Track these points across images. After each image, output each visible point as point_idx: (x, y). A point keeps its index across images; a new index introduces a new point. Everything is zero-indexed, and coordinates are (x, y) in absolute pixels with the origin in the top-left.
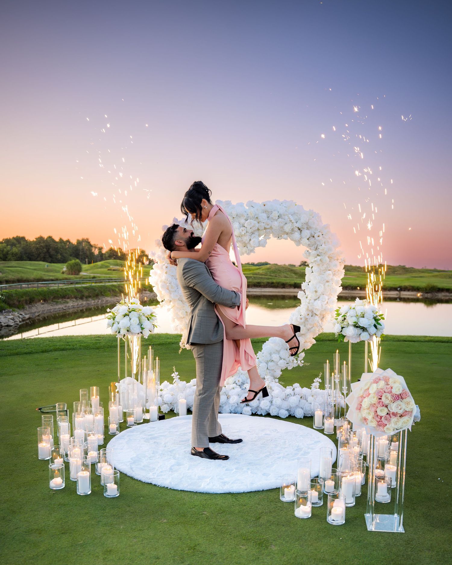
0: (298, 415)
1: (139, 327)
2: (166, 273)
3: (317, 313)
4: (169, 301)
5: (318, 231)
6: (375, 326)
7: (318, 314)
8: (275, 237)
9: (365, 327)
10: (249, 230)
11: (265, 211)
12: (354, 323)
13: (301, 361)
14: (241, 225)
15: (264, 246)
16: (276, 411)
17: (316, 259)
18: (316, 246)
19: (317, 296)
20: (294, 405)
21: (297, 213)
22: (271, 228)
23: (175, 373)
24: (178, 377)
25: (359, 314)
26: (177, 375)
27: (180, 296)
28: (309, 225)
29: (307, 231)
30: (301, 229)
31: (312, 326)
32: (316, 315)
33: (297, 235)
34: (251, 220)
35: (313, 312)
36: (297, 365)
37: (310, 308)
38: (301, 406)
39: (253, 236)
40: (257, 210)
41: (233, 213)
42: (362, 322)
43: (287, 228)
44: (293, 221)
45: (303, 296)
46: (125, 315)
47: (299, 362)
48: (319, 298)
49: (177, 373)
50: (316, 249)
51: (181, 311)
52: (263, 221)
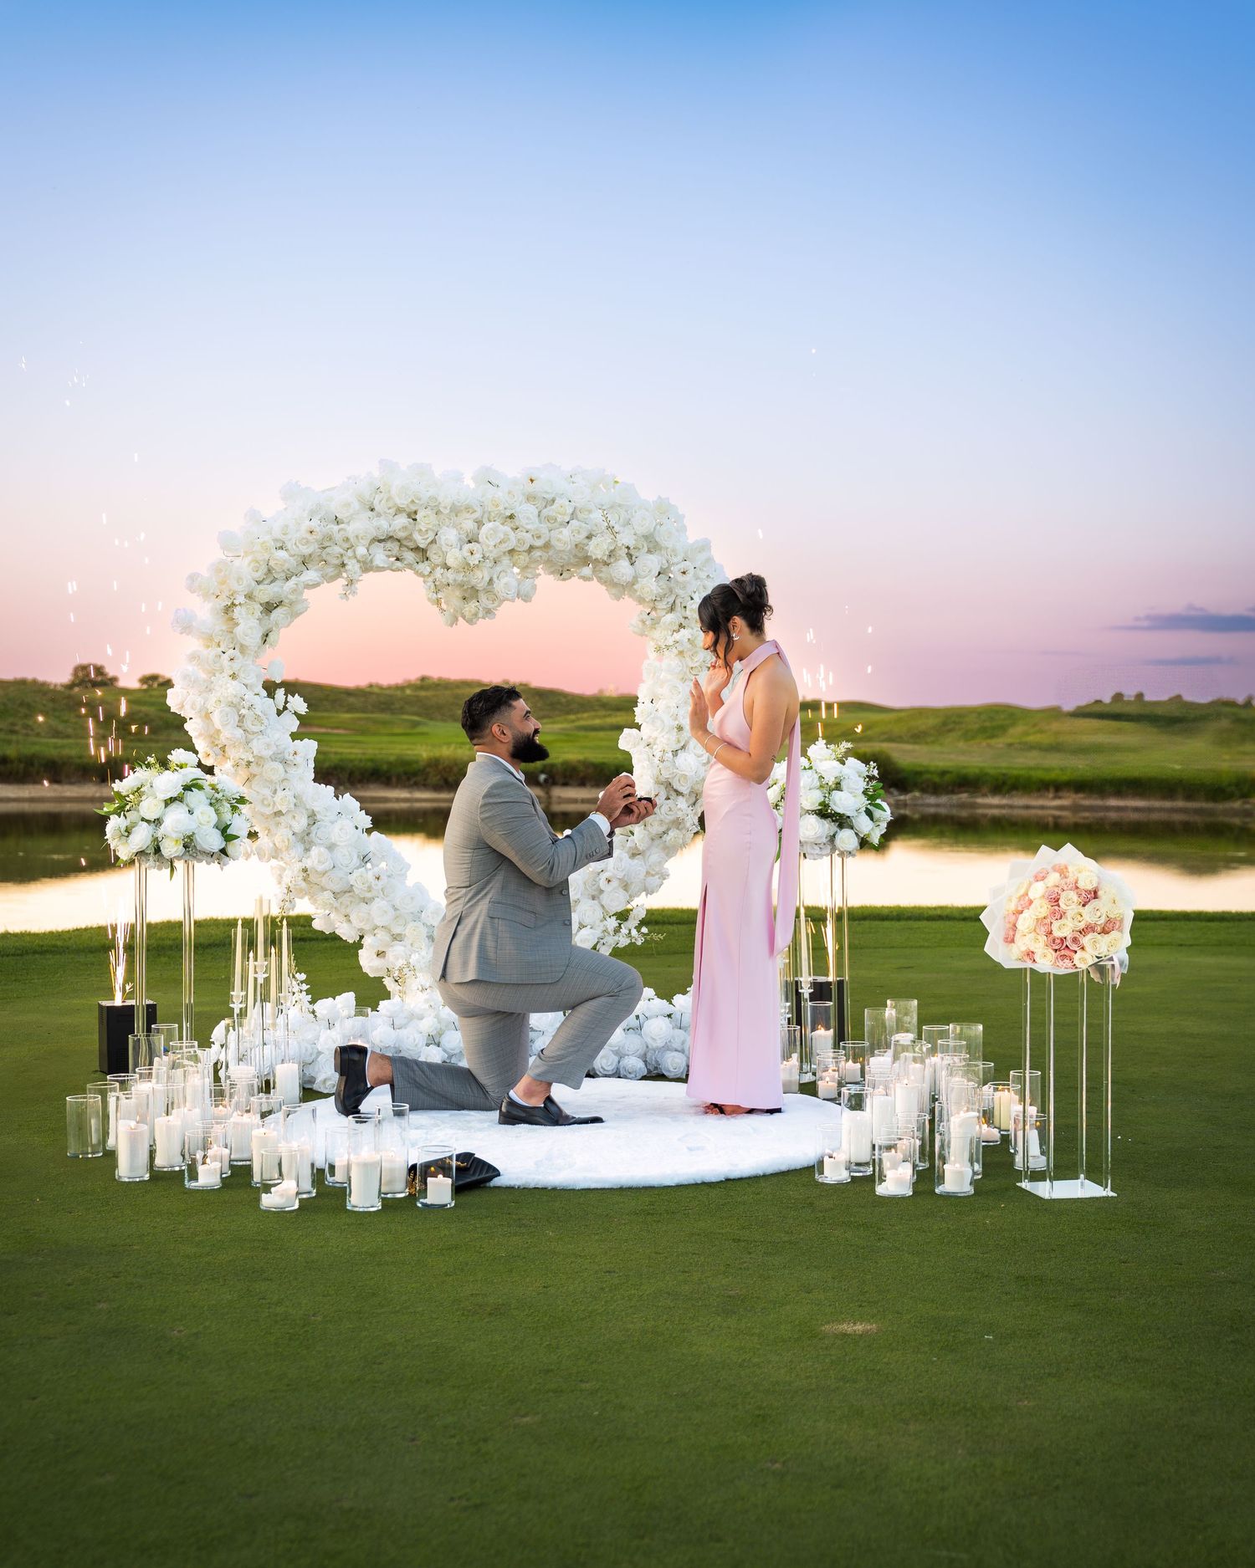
0: (672, 1069)
1: (218, 833)
2: (234, 676)
3: (684, 789)
4: (244, 763)
5: (680, 558)
6: (869, 813)
7: (685, 793)
8: (552, 573)
9: (848, 814)
10: (491, 552)
11: (530, 498)
12: (820, 804)
13: (638, 928)
14: (464, 537)
15: (527, 598)
16: (612, 1064)
17: (677, 636)
18: (671, 600)
19: (679, 741)
20: (660, 1043)
21: (620, 506)
22: (547, 546)
23: (298, 975)
24: (305, 987)
25: (831, 781)
26: (302, 982)
27: (277, 746)
28: (657, 539)
29: (651, 557)
30: (632, 552)
31: (664, 829)
32: (678, 793)
33: (622, 569)
34: (497, 523)
35: (669, 785)
36: (628, 941)
37: (666, 775)
38: (676, 1045)
39: (498, 568)
40: (509, 493)
41: (440, 499)
42: (841, 800)
43: (597, 548)
44: (617, 528)
45: (638, 744)
46: (169, 802)
47: (634, 932)
48: (683, 747)
49: (303, 977)
50: (672, 609)
51: (280, 793)
52: (529, 527)
